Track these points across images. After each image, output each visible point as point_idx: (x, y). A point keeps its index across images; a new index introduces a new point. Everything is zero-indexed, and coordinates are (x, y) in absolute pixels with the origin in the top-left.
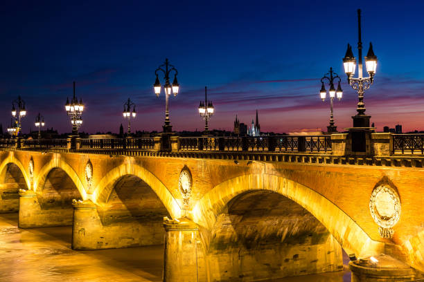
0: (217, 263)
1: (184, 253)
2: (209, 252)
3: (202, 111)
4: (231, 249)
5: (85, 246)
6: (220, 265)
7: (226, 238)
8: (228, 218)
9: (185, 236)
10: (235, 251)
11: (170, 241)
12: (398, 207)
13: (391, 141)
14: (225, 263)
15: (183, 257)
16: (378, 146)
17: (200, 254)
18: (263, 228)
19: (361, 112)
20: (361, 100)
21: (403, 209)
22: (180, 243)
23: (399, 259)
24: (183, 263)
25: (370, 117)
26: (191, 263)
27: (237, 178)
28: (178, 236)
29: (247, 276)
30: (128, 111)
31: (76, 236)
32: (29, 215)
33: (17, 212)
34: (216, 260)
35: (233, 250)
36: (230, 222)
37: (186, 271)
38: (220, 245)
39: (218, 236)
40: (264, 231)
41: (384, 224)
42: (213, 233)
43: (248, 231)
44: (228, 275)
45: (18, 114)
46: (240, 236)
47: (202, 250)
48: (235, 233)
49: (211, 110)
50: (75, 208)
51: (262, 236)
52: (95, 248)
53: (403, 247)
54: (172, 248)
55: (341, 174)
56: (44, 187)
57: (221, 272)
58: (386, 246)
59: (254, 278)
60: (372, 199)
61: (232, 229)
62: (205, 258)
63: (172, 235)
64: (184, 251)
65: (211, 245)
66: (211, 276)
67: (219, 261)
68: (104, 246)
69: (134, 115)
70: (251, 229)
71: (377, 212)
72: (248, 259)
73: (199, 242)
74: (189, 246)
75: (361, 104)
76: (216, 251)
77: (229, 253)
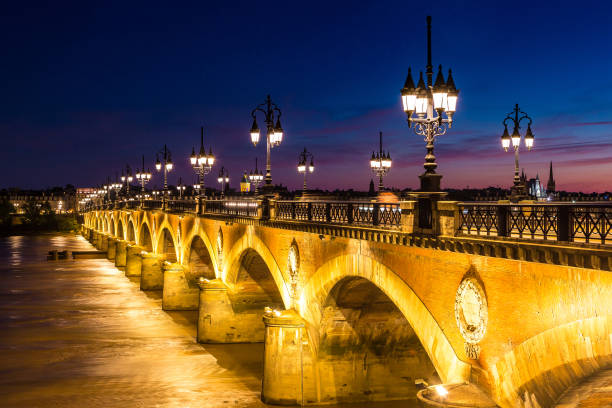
0: (331, 373)
1: (285, 358)
2: (320, 358)
3: (374, 164)
4: (351, 354)
5: (210, 338)
6: (336, 376)
7: (342, 339)
8: (339, 312)
9: (287, 334)
10: (359, 358)
11: (268, 340)
12: (485, 312)
13: (457, 214)
14: (343, 374)
15: (283, 363)
16: (444, 220)
17: (307, 359)
18: (396, 328)
19: (430, 169)
20: (430, 151)
21: (490, 316)
22: (281, 344)
23: (485, 392)
24: (283, 371)
25: (441, 177)
26: (294, 371)
27: (336, 260)
28: (277, 335)
29: (376, 392)
30: (303, 164)
31: (201, 323)
32: (174, 294)
33: (162, 290)
34: (331, 368)
35: (355, 356)
36: (343, 318)
37: (286, 381)
38: (334, 348)
39: (329, 336)
40: (399, 331)
41: (468, 337)
42: (321, 332)
43: (375, 332)
44: (348, 389)
45: (163, 168)
46: (363, 338)
47: (310, 355)
48: (354, 333)
49: (387, 164)
50: (201, 290)
51: (398, 338)
52: (223, 341)
53: (489, 373)
54: (270, 349)
55: (429, 259)
56: (190, 260)
57: (336, 385)
58: (473, 370)
59: (387, 396)
60: (458, 298)
61: (350, 328)
62: (314, 365)
63: (271, 333)
64: (285, 355)
65: (321, 348)
66: (322, 391)
67: (334, 370)
68: (235, 340)
69: (311, 169)
70: (379, 328)
71: (463, 319)
72: (378, 370)
73: (306, 343)
74: (291, 348)
75: (429, 157)
76: (330, 357)
77: (351, 359)
